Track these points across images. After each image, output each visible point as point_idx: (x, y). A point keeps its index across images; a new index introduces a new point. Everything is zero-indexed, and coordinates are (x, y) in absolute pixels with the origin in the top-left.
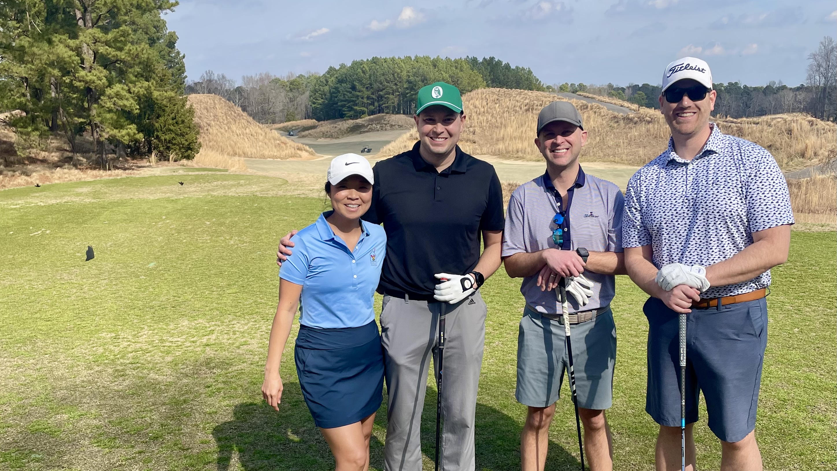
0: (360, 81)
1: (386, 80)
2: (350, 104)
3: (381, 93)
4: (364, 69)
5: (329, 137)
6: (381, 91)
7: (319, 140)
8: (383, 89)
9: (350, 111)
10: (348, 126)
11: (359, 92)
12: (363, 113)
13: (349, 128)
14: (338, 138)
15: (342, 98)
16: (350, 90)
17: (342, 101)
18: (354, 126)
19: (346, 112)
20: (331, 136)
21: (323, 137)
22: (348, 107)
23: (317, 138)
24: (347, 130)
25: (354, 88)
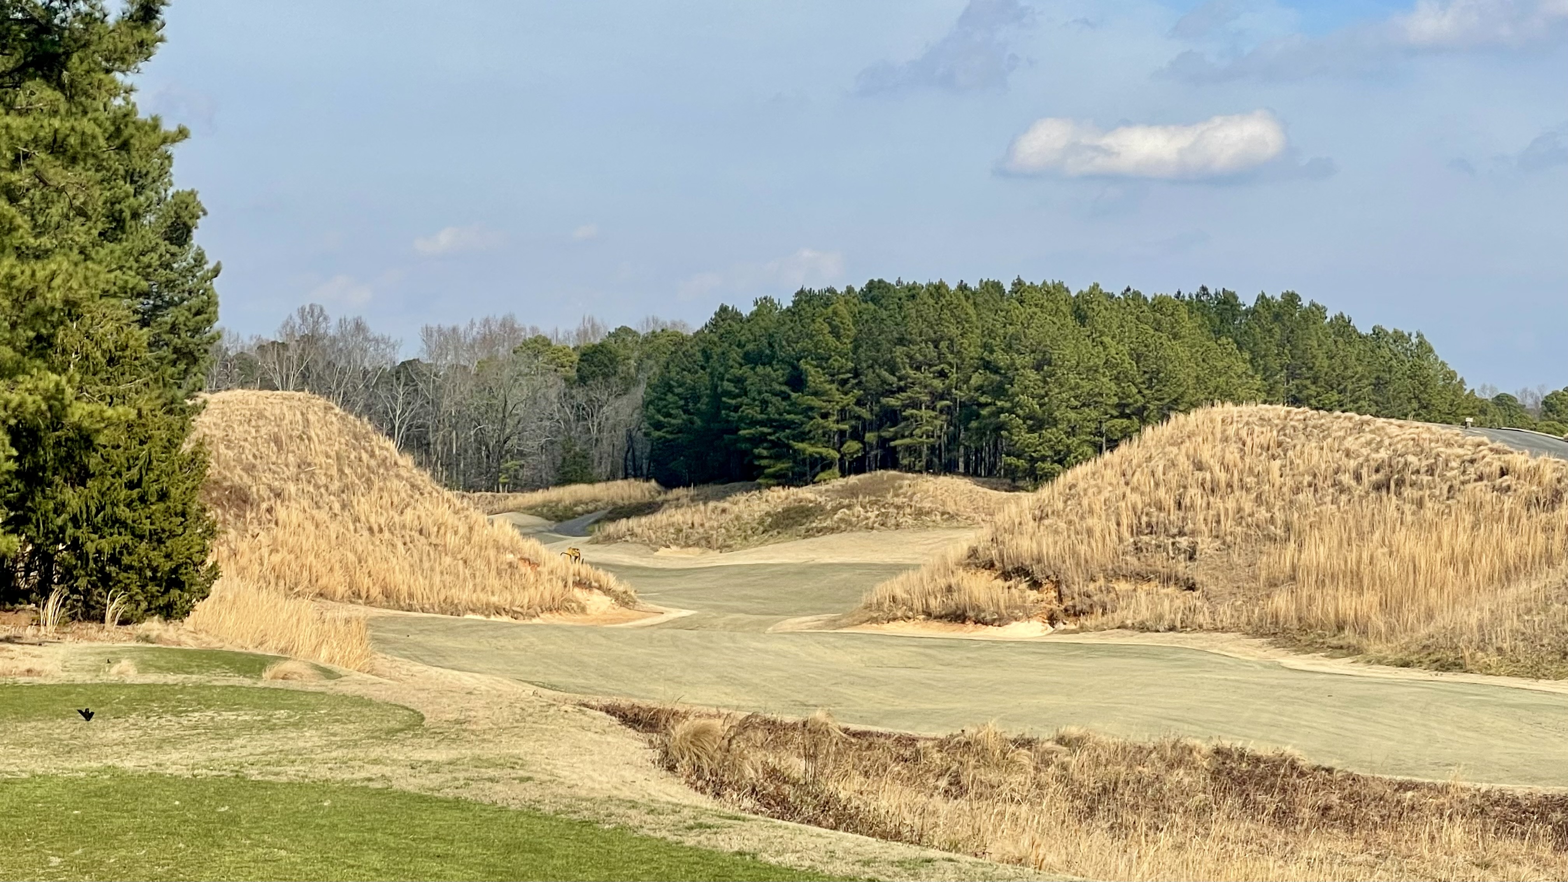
0: (822, 360)
1: (911, 358)
2: (781, 435)
3: (892, 401)
4: (837, 321)
5: (697, 544)
6: (891, 393)
7: (663, 551)
8: (901, 389)
9: (778, 458)
10: (765, 507)
11: (816, 394)
12: (825, 464)
13: (768, 514)
14: (729, 546)
15: (754, 412)
16: (784, 388)
17: (753, 423)
18: (787, 511)
19: (764, 462)
20: (707, 542)
21: (676, 542)
22: (775, 444)
23: (652, 545)
24: (761, 522)
25: (797, 381)
